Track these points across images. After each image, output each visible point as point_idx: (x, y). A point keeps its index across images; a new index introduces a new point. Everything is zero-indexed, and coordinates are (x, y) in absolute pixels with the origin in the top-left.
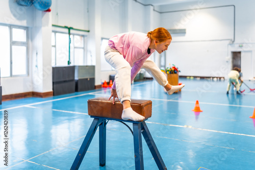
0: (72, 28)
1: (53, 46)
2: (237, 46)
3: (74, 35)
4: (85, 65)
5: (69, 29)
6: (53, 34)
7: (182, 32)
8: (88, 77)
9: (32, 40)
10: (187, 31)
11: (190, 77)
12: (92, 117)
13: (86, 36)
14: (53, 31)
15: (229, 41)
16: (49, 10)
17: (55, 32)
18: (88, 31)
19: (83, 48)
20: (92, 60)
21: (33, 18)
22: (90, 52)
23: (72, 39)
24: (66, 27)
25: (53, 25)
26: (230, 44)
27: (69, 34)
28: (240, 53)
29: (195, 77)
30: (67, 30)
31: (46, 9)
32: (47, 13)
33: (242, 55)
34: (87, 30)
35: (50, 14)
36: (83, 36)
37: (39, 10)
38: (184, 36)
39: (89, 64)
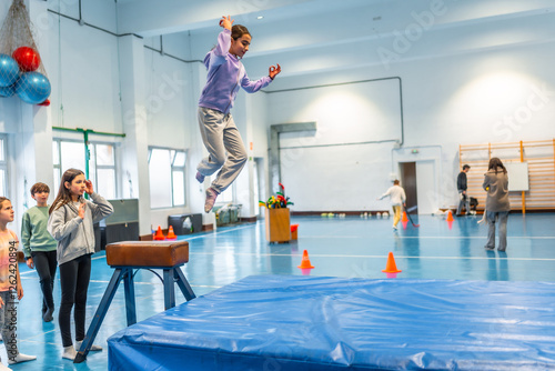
0: (91, 132)
1: (55, 166)
2: (408, 151)
3: (95, 143)
4: (119, 198)
5: (86, 133)
6: (55, 144)
7: (309, 128)
8: (125, 221)
9: (15, 158)
10: (318, 128)
11: (328, 212)
12: (112, 267)
13: (120, 144)
14: (54, 139)
15: (394, 143)
16: (46, 103)
17: (59, 140)
18: (124, 136)
19: (115, 168)
20: (131, 190)
21: (16, 118)
22: (129, 174)
23: (92, 152)
24: (79, 130)
25: (54, 128)
26: (396, 149)
27: (86, 142)
28: (414, 163)
29: (336, 213)
30: (81, 136)
31: (41, 102)
32: (43, 107)
33: (418, 167)
34: (121, 133)
35: (48, 108)
36: (113, 145)
37: (28, 102)
38: (313, 135)
39: (127, 196)
